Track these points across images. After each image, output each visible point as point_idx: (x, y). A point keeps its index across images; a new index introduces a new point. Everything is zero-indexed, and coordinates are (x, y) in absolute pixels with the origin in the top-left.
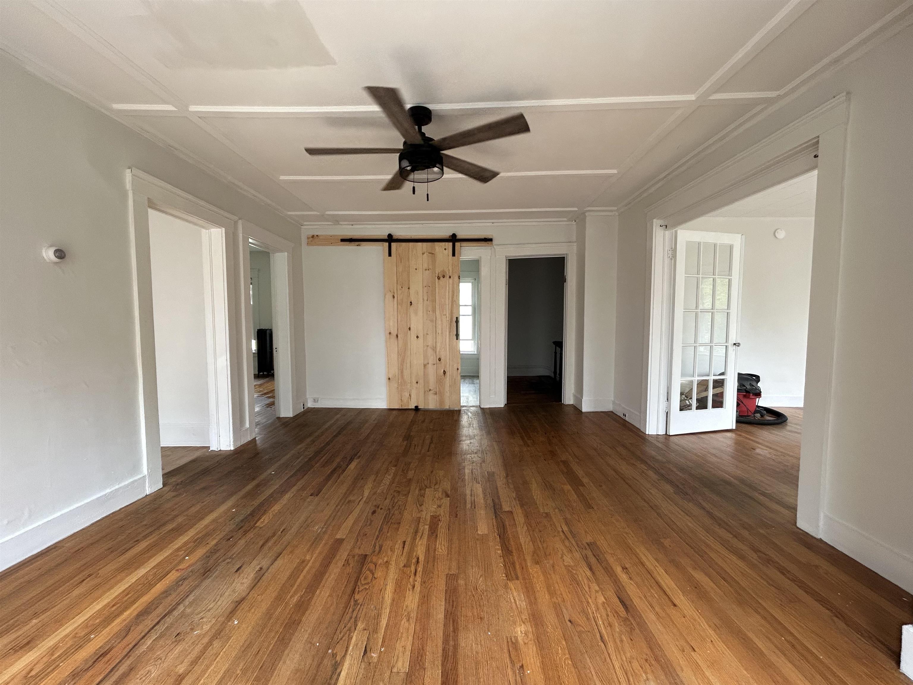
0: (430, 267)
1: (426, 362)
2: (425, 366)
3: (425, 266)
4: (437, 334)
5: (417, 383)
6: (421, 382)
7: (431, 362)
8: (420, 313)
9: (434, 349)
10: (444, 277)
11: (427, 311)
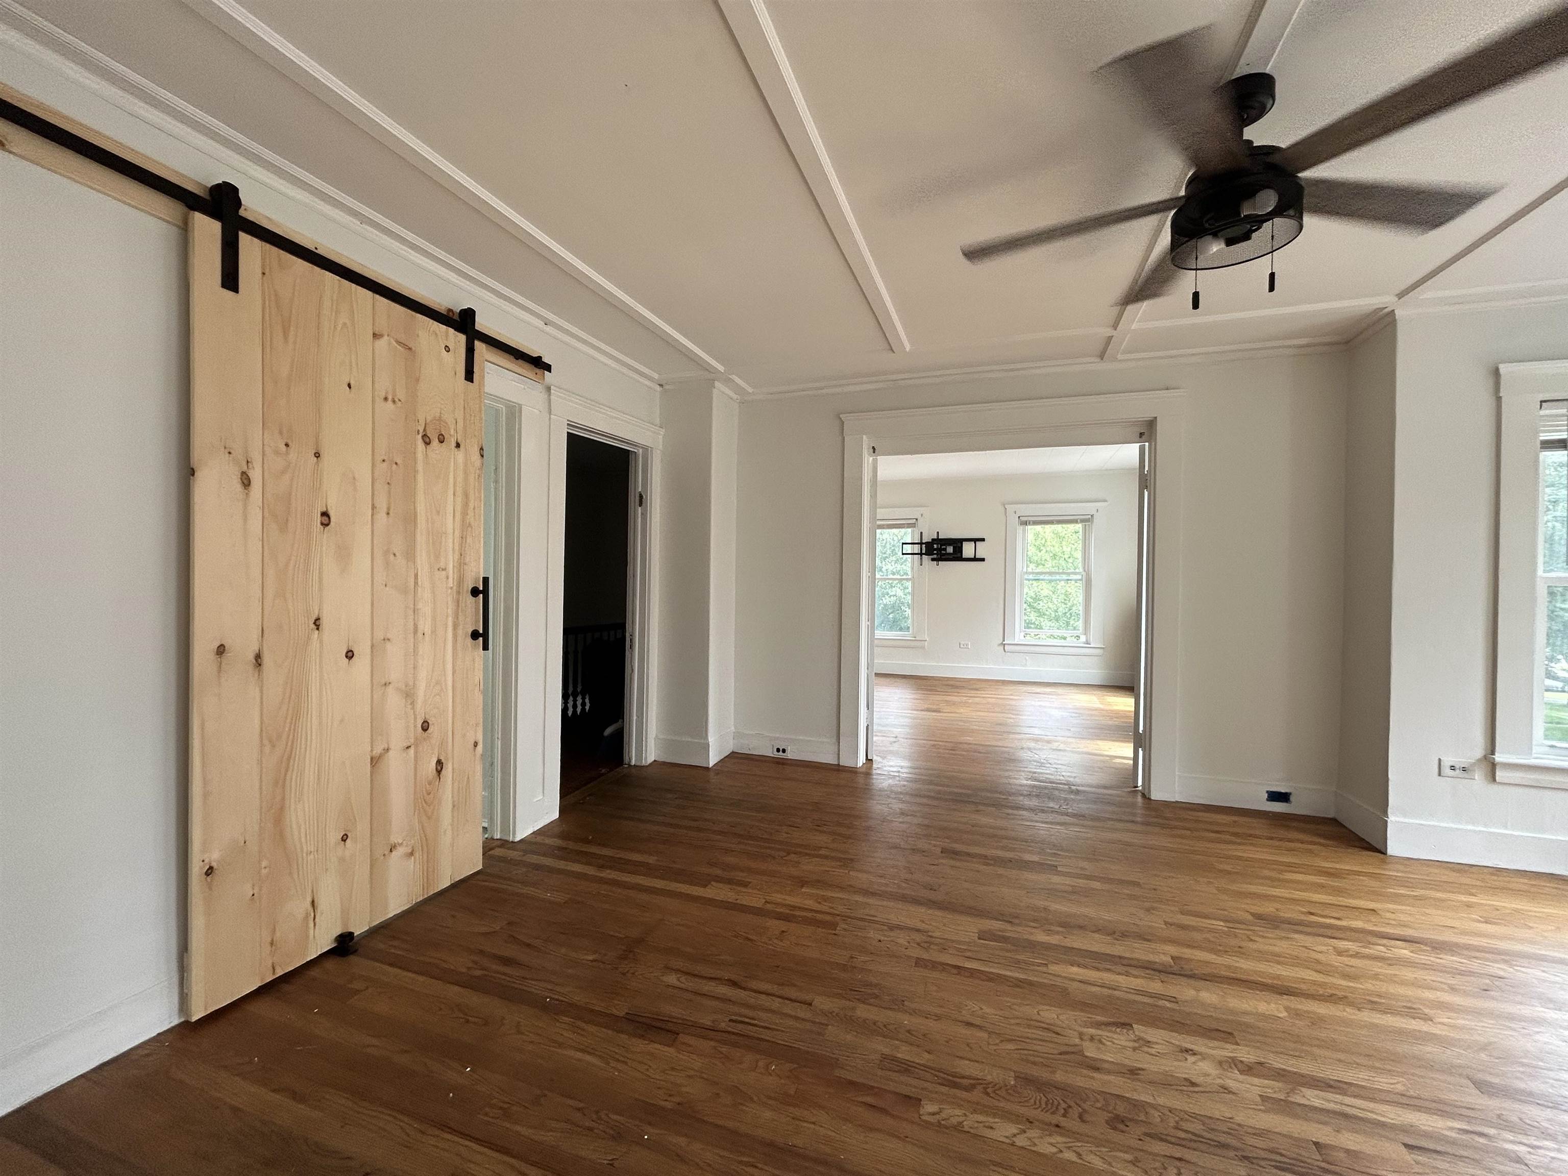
0: (401, 394)
1: (378, 751)
2: (375, 761)
3: (384, 384)
4: (420, 635)
5: (344, 838)
6: (362, 829)
7: (397, 742)
8: (362, 560)
9: (409, 695)
10: (441, 442)
11: (386, 552)
